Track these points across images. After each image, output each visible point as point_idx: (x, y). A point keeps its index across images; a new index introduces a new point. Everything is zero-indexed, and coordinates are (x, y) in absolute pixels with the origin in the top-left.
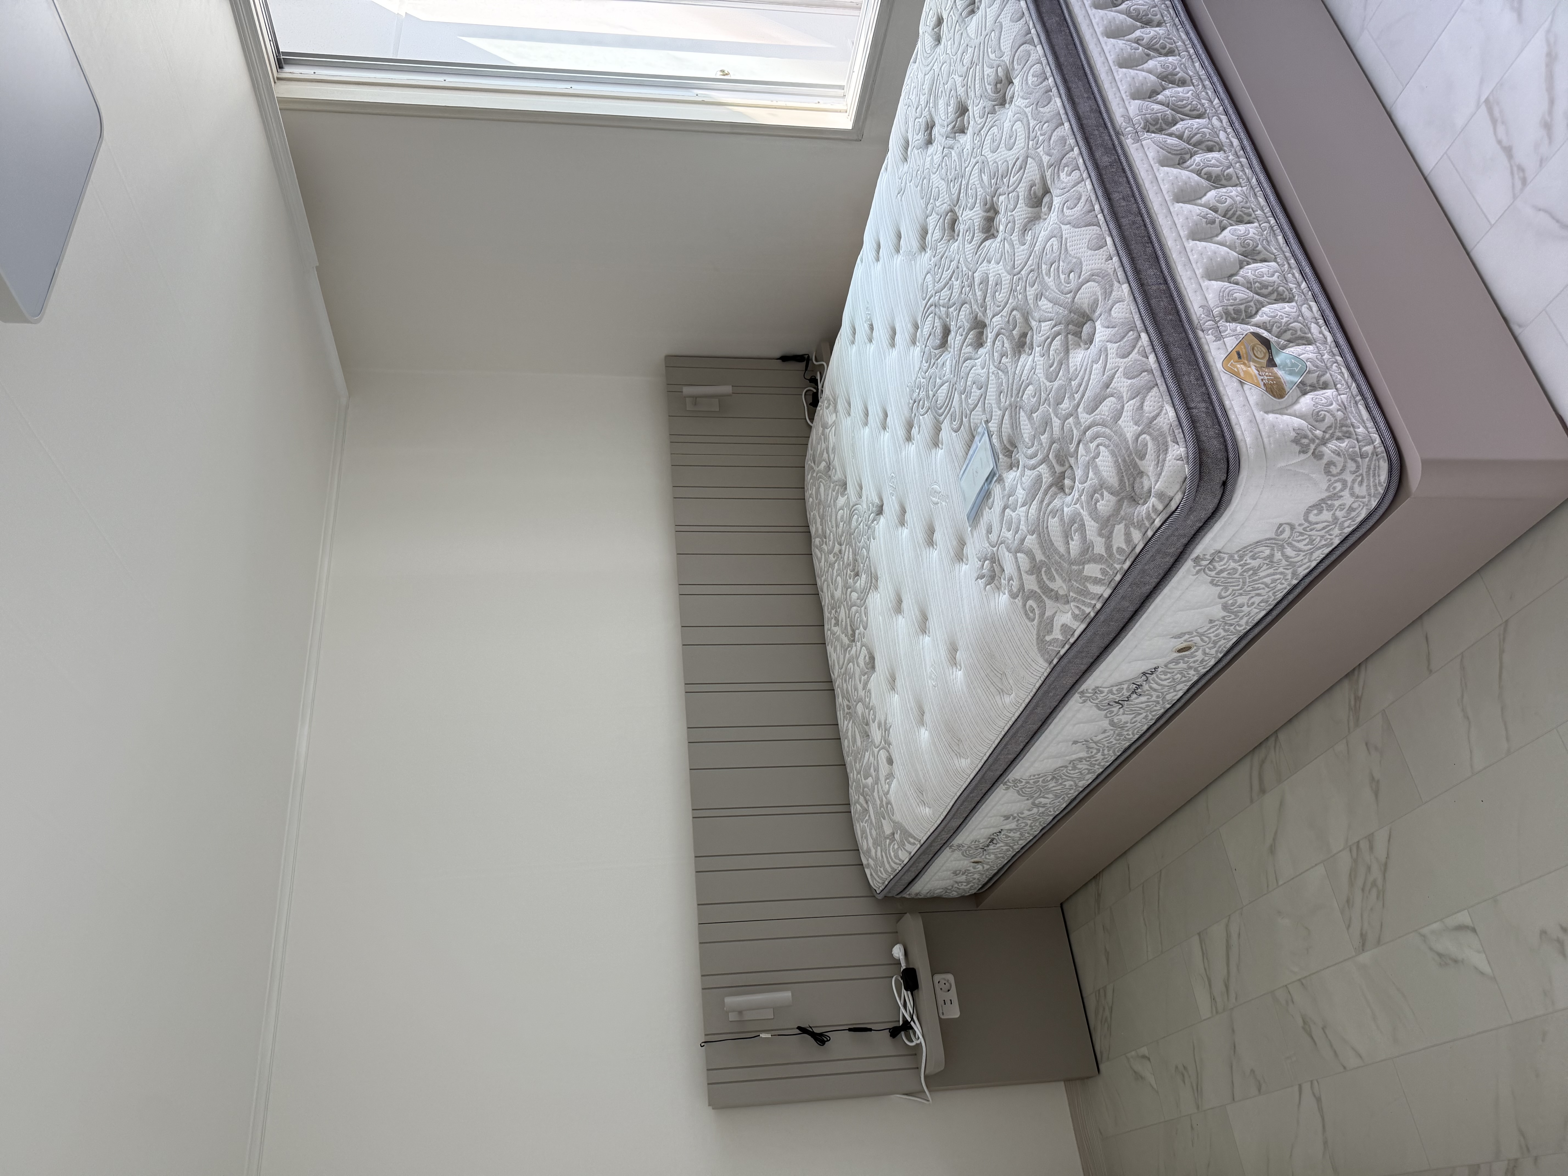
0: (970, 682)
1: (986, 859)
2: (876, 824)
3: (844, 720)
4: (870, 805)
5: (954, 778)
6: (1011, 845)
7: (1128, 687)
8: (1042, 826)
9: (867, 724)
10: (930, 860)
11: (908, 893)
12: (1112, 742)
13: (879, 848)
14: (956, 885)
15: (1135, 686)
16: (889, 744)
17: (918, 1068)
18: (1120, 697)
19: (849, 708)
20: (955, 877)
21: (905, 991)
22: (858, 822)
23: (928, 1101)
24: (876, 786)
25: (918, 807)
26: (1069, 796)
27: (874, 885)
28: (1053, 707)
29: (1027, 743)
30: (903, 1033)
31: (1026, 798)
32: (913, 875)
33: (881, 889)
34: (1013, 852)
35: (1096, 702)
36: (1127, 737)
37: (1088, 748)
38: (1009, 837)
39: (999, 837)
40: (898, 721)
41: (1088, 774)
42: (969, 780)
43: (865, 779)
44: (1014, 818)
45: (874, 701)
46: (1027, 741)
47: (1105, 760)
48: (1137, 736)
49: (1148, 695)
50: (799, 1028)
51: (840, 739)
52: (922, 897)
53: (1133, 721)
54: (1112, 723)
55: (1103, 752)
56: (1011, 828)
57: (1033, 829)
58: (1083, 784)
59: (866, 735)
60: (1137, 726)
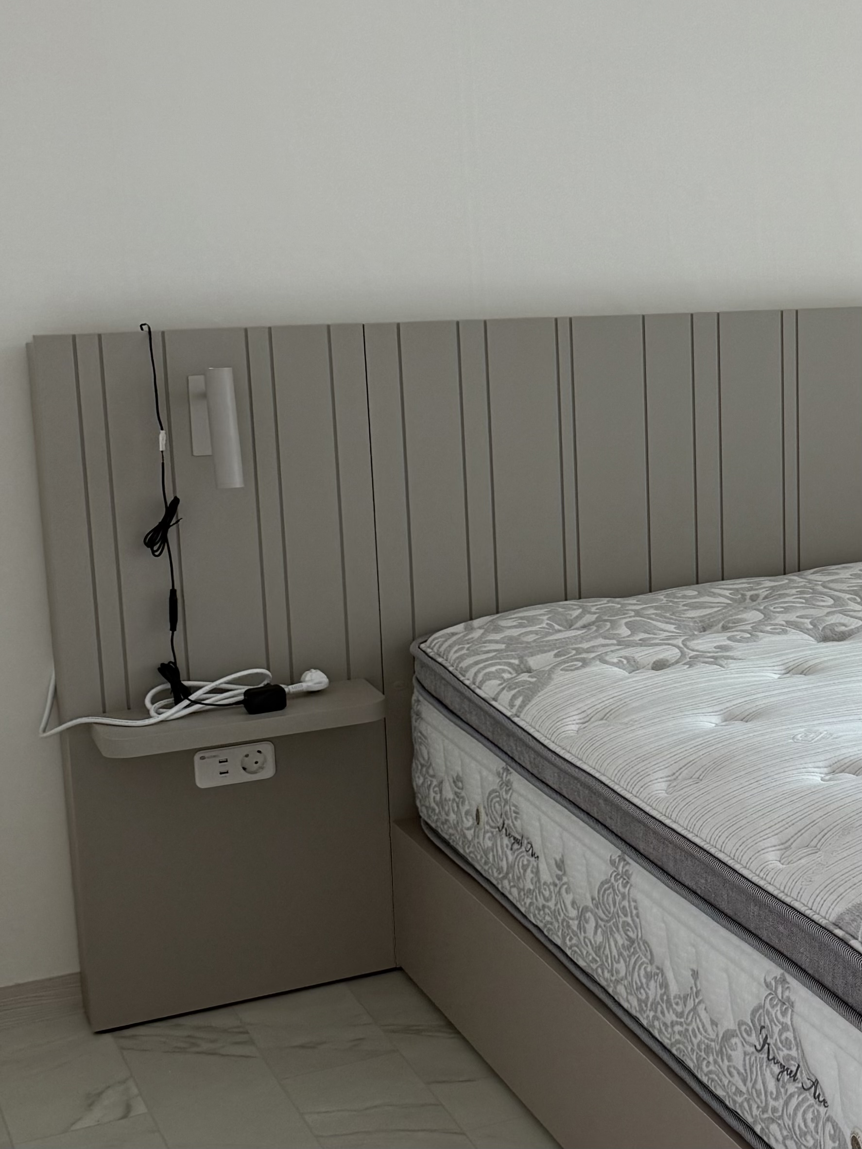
0: (803, 794)
1: (485, 833)
2: (549, 641)
3: (731, 589)
4: (580, 632)
5: (633, 770)
6: (510, 875)
7: (793, 1058)
8: (545, 926)
9: (725, 628)
10: (481, 734)
11: (421, 698)
12: (695, 1036)
13: (503, 646)
14: (435, 783)
15: (794, 1069)
16: (691, 665)
17: (104, 712)
18: (775, 1045)
19: (754, 598)
20: (451, 781)
21: (243, 691)
22: (549, 612)
23: (44, 731)
24: (615, 642)
25: (579, 711)
26: (600, 971)
27: (434, 640)
28: (758, 932)
29: (695, 893)
30: (168, 686)
31: (596, 896)
32: (455, 707)
33: (429, 651)
34: (497, 879)
35: (768, 1006)
36: (705, 1063)
37: (685, 998)
38: (525, 871)
39: (525, 854)
40: (731, 678)
41: (639, 1000)
42: (628, 796)
43: (626, 624)
44: (559, 878)
45: (766, 640)
46: (699, 892)
47: (663, 1028)
48: (705, 1079)
49: (778, 1092)
50: (176, 501)
51: (697, 583)
52: (414, 723)
53: (732, 1070)
54: (728, 1035)
55: (677, 1023)
56: (541, 872)
57: (539, 910)
58: (621, 992)
59: (705, 627)
60: (724, 1079)
